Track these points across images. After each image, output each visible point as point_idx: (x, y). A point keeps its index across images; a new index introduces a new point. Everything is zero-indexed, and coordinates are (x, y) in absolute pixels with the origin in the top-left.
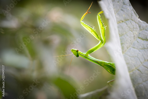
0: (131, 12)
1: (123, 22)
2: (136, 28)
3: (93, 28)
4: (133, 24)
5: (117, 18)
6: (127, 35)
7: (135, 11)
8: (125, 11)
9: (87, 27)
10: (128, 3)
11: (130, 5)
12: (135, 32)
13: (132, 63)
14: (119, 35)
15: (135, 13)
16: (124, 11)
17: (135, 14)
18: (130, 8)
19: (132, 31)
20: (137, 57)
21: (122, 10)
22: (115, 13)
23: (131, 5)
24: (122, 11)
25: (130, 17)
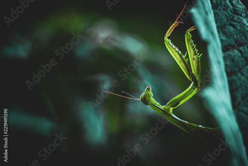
5: (222, 41)
16: (236, 28)
21: (231, 25)
24: (232, 28)
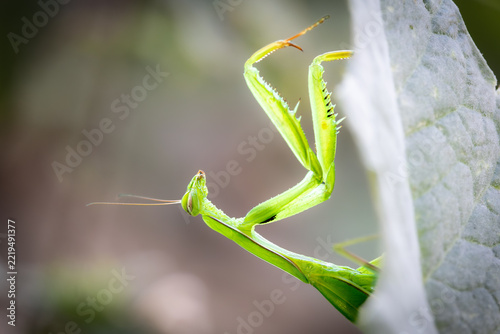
0: (464, 71)
1: (429, 122)
2: (487, 142)
3: (292, 109)
4: (472, 126)
6: (445, 185)
7: (481, 55)
8: (441, 70)
9: (269, 97)
10: (455, 19)
11: (461, 31)
12: (479, 164)
13: (462, 319)
14: (413, 189)
15: (481, 66)
16: (436, 70)
17: (485, 73)
18: (462, 46)
19: (466, 163)
20: (487, 287)
21: (427, 65)
22: (397, 87)
23: (465, 28)
24: (426, 72)
25: (462, 96)
